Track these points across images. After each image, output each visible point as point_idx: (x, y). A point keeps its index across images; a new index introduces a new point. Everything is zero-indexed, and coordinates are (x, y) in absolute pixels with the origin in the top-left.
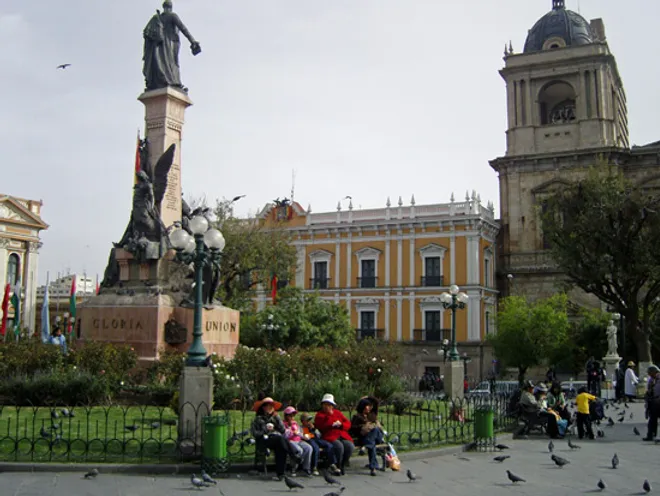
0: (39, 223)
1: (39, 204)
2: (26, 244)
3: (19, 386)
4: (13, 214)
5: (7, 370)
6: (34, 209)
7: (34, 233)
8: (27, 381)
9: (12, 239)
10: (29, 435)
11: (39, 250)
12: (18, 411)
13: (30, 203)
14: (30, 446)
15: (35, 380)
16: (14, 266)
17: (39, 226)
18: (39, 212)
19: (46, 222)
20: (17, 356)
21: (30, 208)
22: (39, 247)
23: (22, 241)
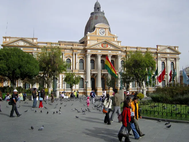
0: (178, 52)
1: (178, 47)
2: (175, 59)
3: (179, 99)
4: (171, 51)
5: (176, 94)
6: (176, 49)
7: (177, 55)
8: (182, 97)
9: (171, 58)
10: (185, 113)
11: (179, 60)
12: (181, 106)
13: (175, 47)
14: (185, 116)
15: (184, 97)
16: (173, 66)
17: (178, 53)
18: (178, 49)
19: (180, 52)
20: (178, 91)
21: (175, 49)
22: (179, 59)
23: (174, 58)
